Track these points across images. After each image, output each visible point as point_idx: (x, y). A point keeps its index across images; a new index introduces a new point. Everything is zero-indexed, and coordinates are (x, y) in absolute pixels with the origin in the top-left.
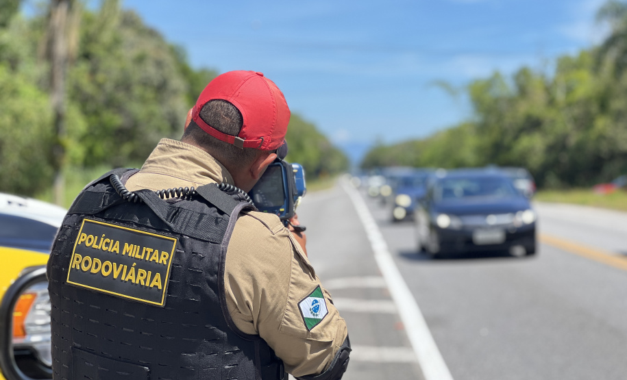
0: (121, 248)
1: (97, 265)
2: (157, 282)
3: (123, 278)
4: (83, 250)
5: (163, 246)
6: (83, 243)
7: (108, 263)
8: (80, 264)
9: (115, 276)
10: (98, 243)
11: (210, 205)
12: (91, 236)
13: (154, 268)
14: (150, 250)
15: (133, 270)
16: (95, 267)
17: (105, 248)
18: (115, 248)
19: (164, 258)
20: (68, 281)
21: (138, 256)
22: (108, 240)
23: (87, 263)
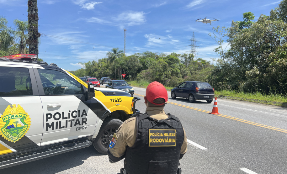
0: (163, 135)
1: (157, 140)
2: (174, 141)
3: (165, 142)
4: (152, 137)
5: (173, 132)
6: (152, 136)
7: (160, 139)
8: (153, 141)
9: (163, 142)
10: (156, 135)
11: (175, 120)
12: (153, 133)
13: (173, 138)
14: (171, 134)
15: (167, 139)
16: (157, 141)
17: (159, 136)
18: (162, 135)
19: (174, 135)
20: (150, 146)
21: (168, 136)
22: (159, 133)
23: (154, 140)
